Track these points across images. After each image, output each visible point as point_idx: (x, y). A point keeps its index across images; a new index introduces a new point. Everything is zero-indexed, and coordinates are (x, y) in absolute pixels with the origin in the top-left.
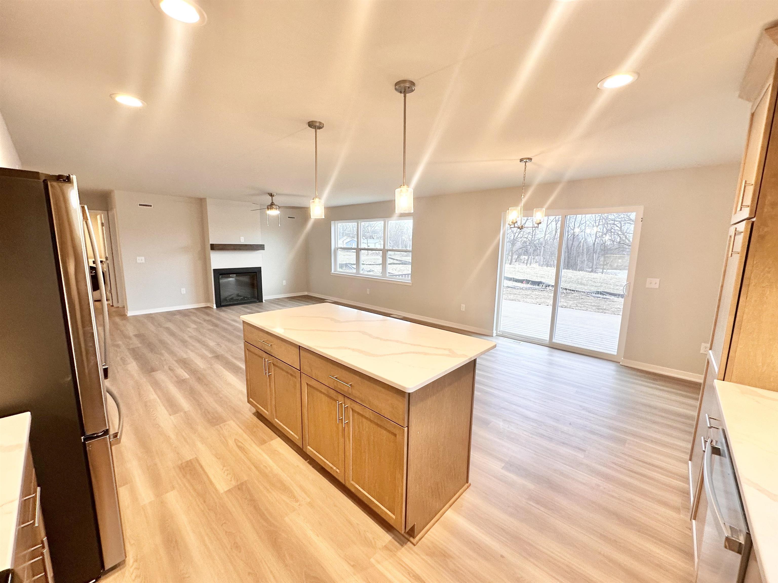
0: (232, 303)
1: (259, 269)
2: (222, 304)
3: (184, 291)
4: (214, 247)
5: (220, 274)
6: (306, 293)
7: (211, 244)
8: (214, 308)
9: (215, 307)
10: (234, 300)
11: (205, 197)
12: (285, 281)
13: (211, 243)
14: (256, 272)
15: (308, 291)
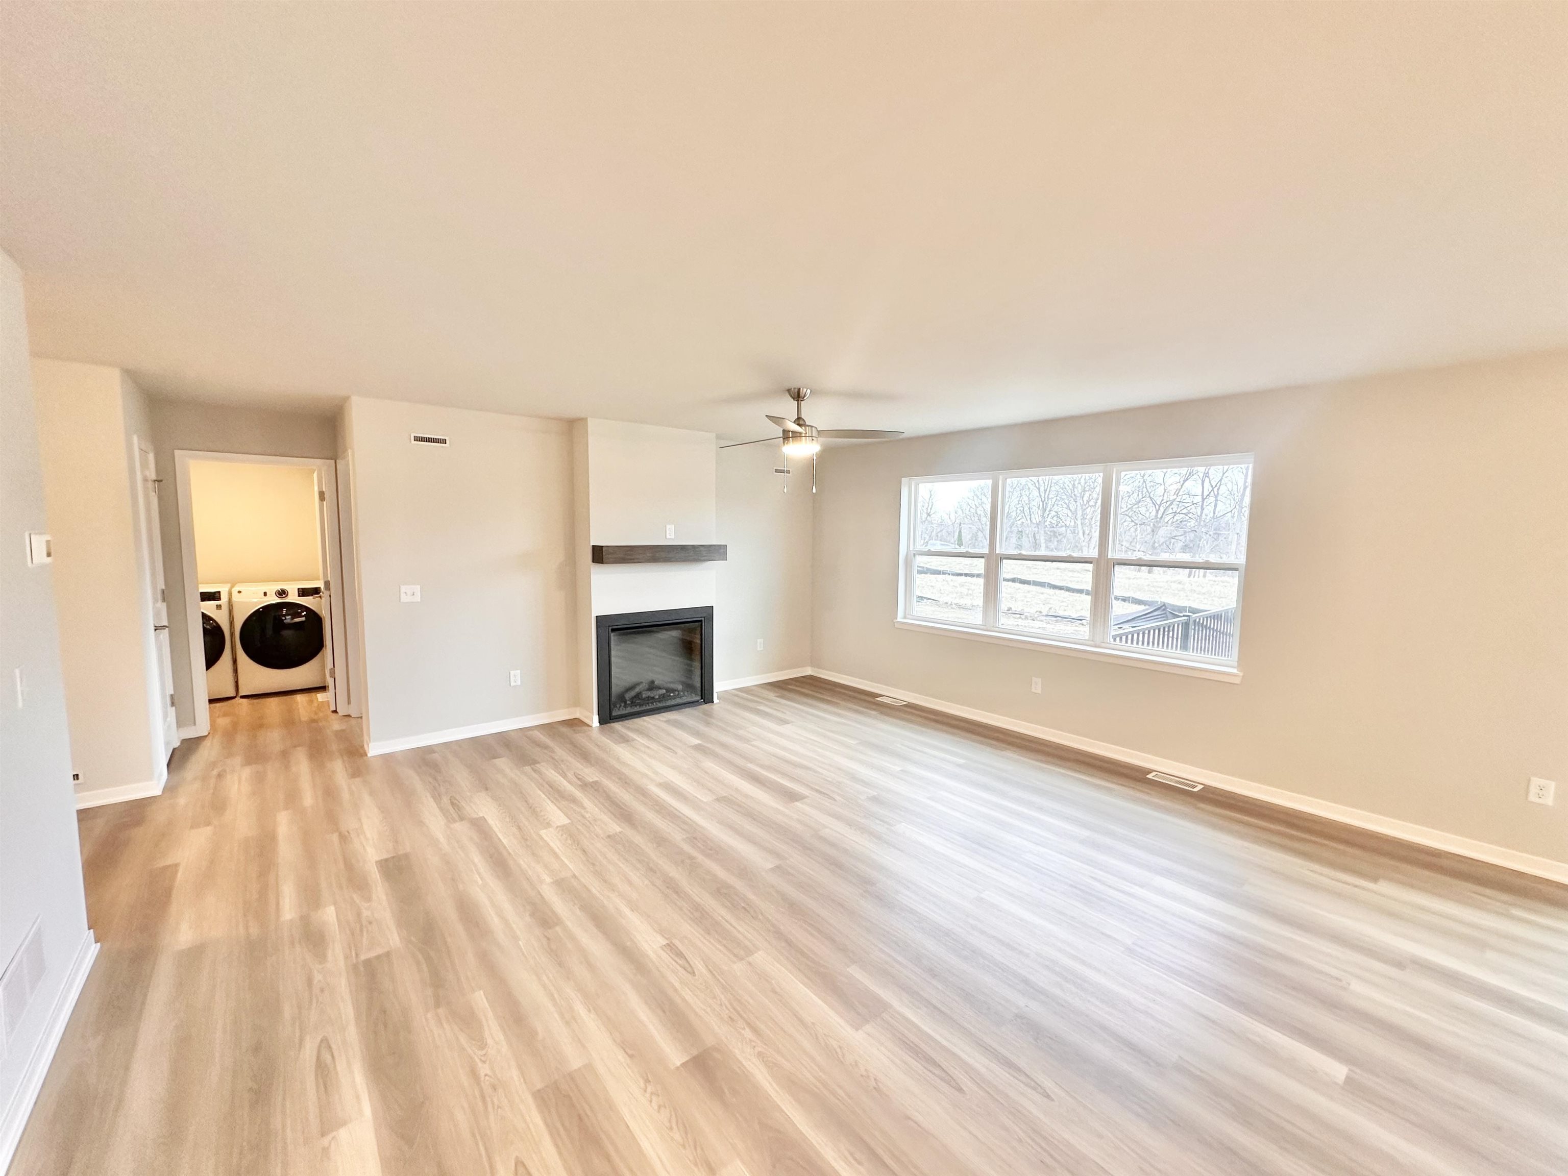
0: (637, 709)
1: (708, 612)
2: (615, 713)
3: (516, 677)
4: (599, 555)
5: (613, 630)
6: (808, 671)
7: (594, 548)
8: (594, 726)
9: (596, 718)
10: (644, 699)
11: (583, 416)
12: (762, 640)
13: (592, 544)
14: (701, 621)
15: (815, 663)
